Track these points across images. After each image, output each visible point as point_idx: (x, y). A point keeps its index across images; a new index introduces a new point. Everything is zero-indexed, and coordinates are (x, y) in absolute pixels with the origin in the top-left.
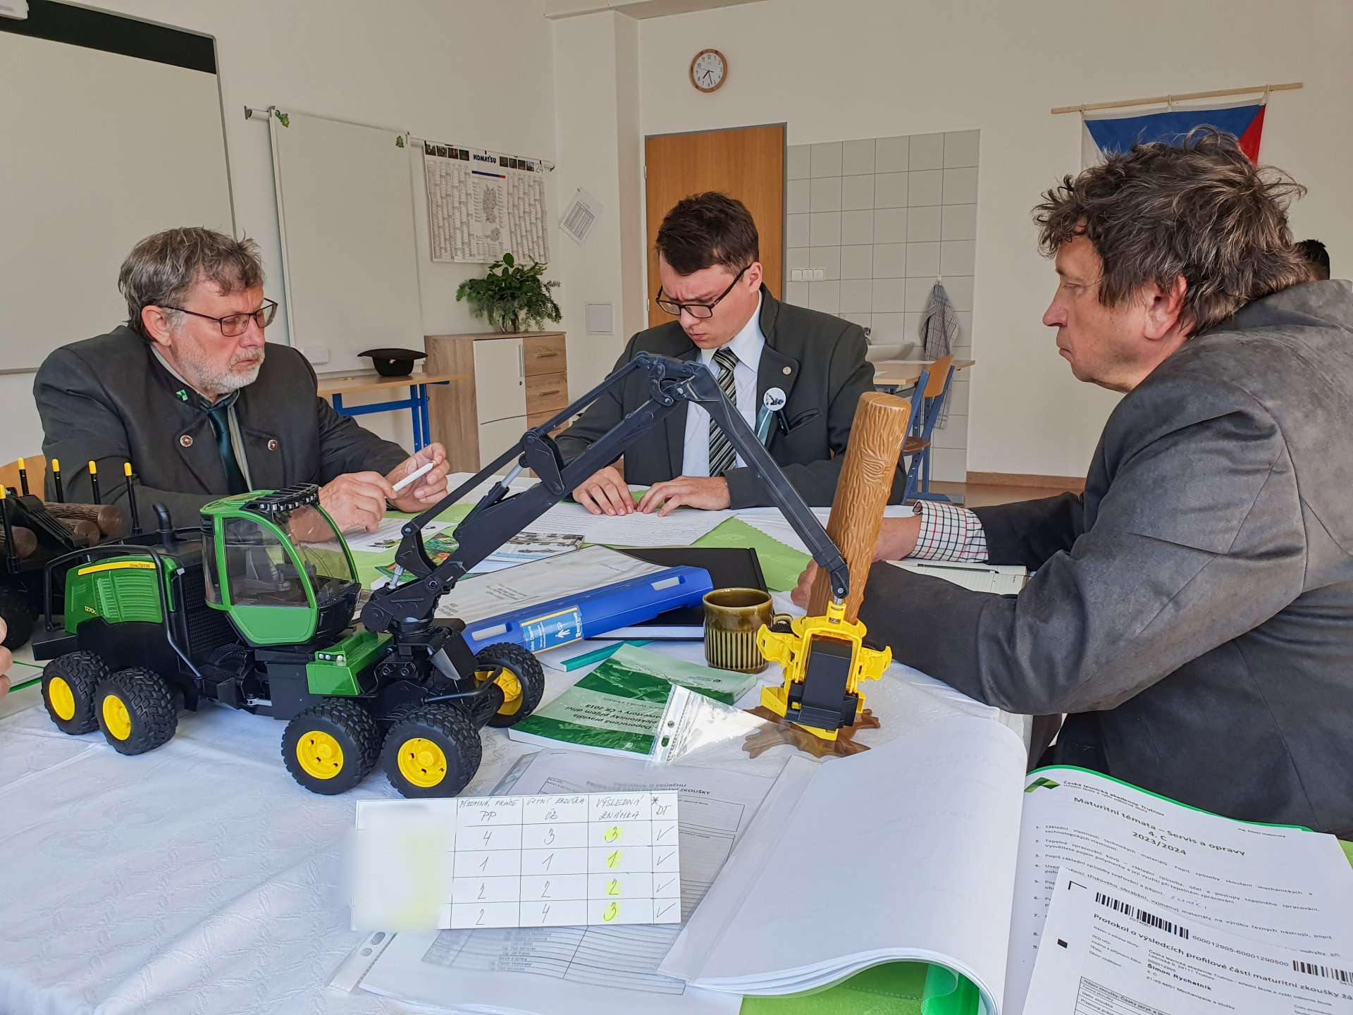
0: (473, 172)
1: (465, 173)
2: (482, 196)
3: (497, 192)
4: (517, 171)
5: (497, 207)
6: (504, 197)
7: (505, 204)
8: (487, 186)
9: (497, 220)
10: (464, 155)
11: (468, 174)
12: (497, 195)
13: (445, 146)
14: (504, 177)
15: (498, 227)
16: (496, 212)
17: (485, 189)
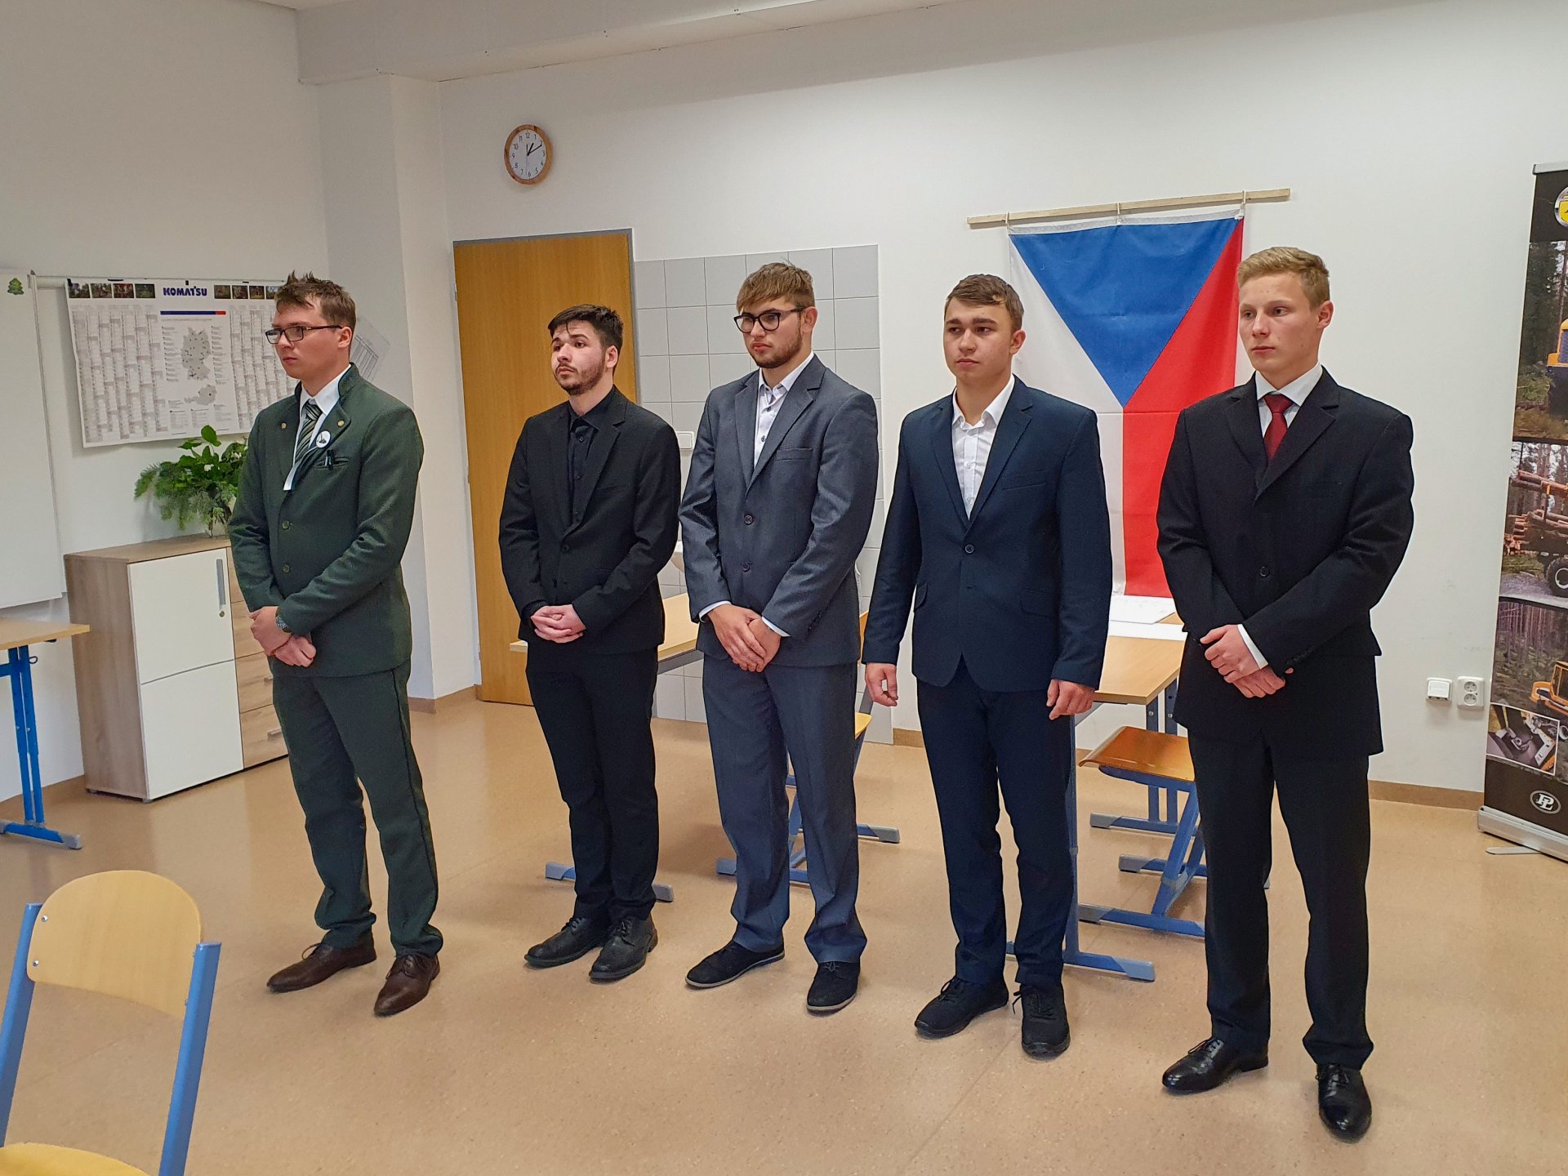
0: (163, 313)
1: (148, 317)
2: (179, 345)
3: (210, 335)
4: (248, 303)
5: (211, 356)
6: (225, 342)
7: (227, 349)
8: (190, 329)
9: (211, 375)
10: (148, 291)
11: (155, 317)
12: (210, 340)
13: (108, 283)
14: (224, 313)
15: (213, 383)
16: (208, 363)
17: (187, 333)
